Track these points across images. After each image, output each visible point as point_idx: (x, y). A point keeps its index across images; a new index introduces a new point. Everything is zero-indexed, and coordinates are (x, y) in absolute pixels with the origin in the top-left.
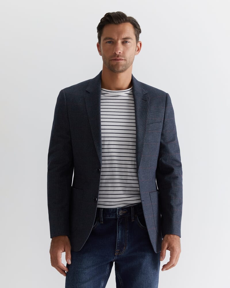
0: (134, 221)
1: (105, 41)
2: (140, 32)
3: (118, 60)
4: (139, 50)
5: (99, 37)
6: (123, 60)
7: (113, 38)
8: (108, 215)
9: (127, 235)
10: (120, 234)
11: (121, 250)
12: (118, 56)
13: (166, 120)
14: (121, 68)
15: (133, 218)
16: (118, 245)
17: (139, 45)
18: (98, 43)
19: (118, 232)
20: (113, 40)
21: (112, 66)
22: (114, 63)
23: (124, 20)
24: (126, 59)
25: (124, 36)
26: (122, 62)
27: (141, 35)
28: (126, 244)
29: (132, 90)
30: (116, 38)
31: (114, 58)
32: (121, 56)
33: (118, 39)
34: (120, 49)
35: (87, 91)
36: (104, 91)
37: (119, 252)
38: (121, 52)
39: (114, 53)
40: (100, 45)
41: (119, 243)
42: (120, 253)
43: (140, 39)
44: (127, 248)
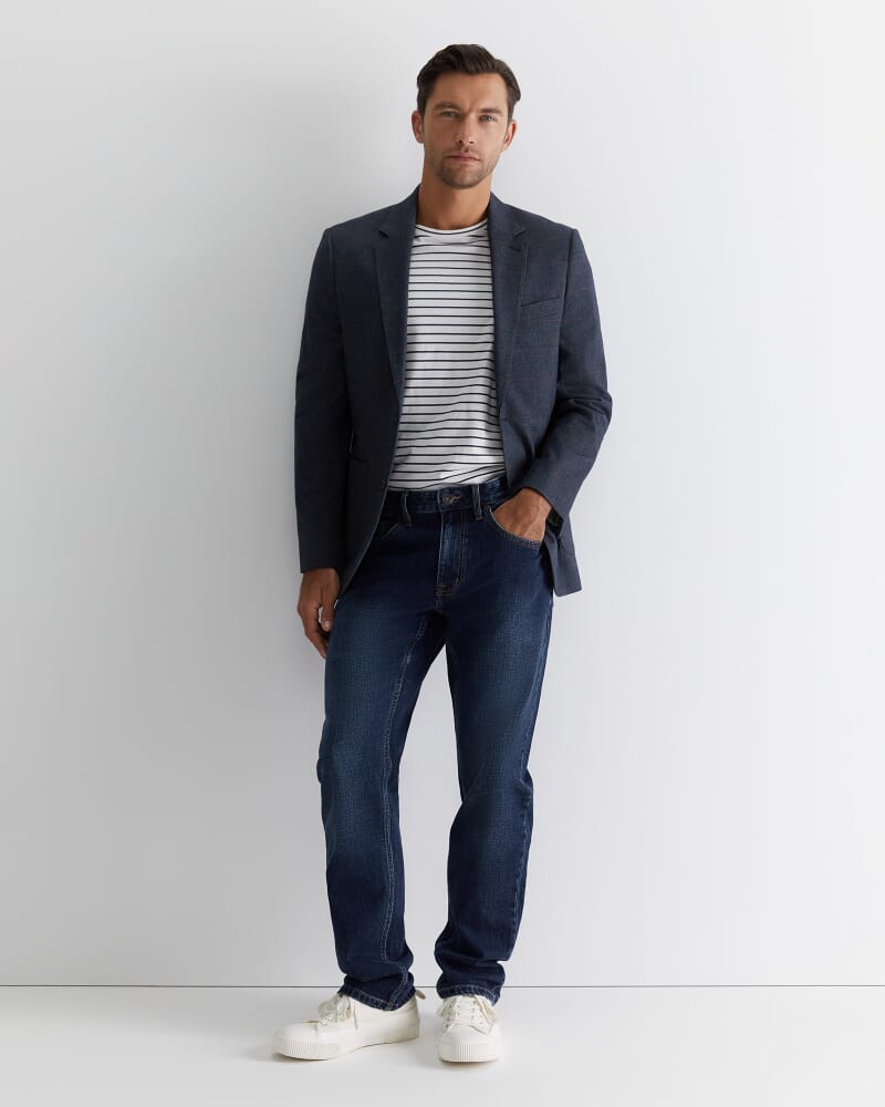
0: (481, 518)
1: (439, 111)
2: (519, 99)
3: (466, 159)
4: (508, 141)
5: (422, 100)
6: (475, 160)
7: (459, 104)
9: (465, 550)
11: (450, 586)
12: (467, 151)
13: (570, 292)
14: (468, 179)
15: (477, 513)
16: (442, 574)
17: (511, 128)
18: (415, 112)
20: (459, 109)
21: (449, 170)
22: (455, 165)
23: (490, 65)
24: (482, 158)
25: (486, 104)
26: (474, 166)
27: (518, 106)
29: (485, 227)
30: (467, 107)
31: (455, 154)
32: (472, 150)
33: (471, 110)
34: (473, 133)
35: (381, 233)
36: (421, 230)
37: (446, 589)
38: (475, 141)
39: (458, 140)
40: (423, 119)
41: (443, 568)
42: (448, 592)
43: (515, 116)
44: (465, 580)
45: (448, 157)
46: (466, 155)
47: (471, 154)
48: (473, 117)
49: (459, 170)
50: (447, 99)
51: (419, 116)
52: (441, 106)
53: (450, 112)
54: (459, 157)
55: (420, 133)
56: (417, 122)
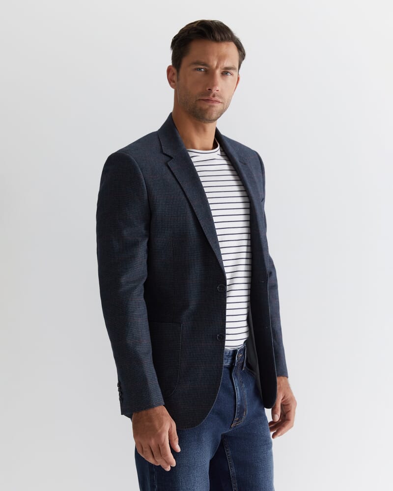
1: (193, 68)
3: (213, 102)
6: (219, 102)
7: (210, 63)
10: (239, 392)
11: (241, 418)
16: (238, 411)
22: (206, 105)
24: (224, 102)
28: (246, 407)
30: (215, 65)
31: (206, 98)
37: (238, 421)
38: (220, 90)
39: (207, 89)
41: (239, 407)
42: (239, 423)
44: (248, 412)
45: (199, 100)
46: (214, 99)
47: (217, 98)
48: (218, 72)
49: (208, 109)
50: (200, 59)
51: (174, 70)
52: (195, 64)
53: (202, 68)
54: (208, 100)
55: (174, 82)
56: (171, 74)
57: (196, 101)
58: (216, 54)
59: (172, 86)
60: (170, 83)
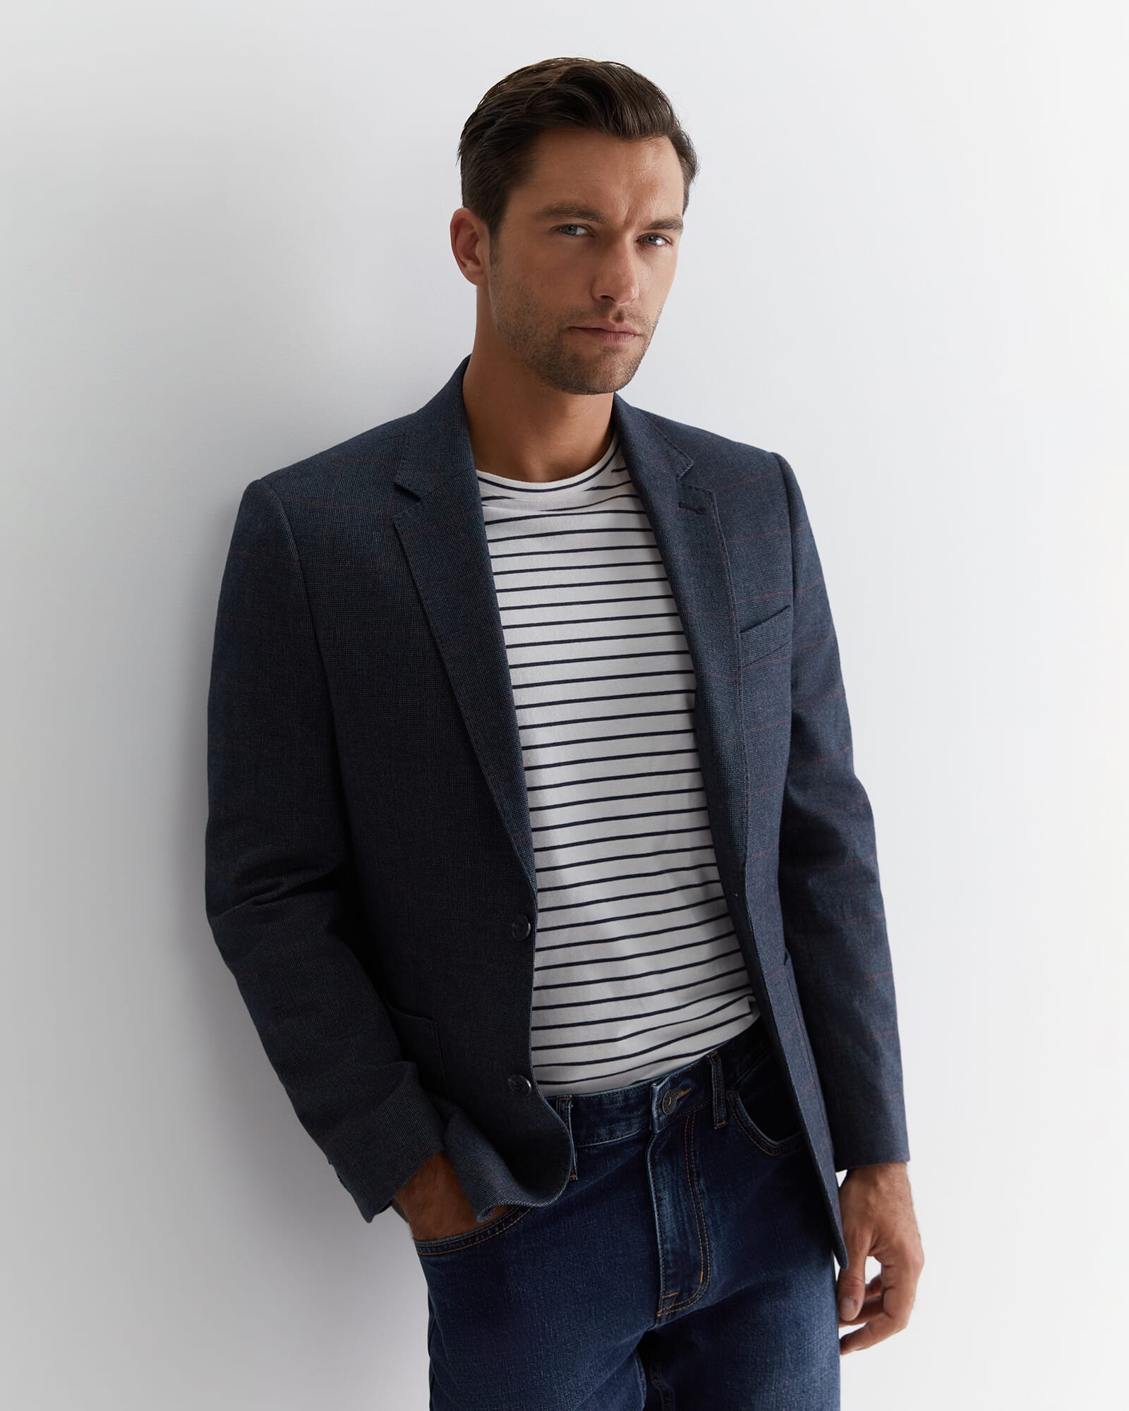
0: (724, 1123)
1: (547, 223)
3: (617, 335)
6: (635, 335)
7: (600, 209)
8: (603, 1131)
9: (704, 1205)
10: (667, 1209)
11: (687, 1291)
12: (620, 318)
13: (800, 592)
15: (719, 1114)
16: (670, 1272)
19: (659, 1199)
20: (598, 220)
22: (592, 348)
26: (629, 350)
28: (705, 1256)
29: (615, 463)
30: (617, 215)
31: (594, 323)
34: (635, 277)
37: (678, 1298)
39: (600, 295)
41: (670, 1258)
42: (683, 1305)
44: (715, 1271)
45: (571, 328)
46: (618, 327)
47: (628, 323)
48: (629, 238)
49: (598, 360)
50: (571, 196)
51: (479, 226)
52: (554, 212)
53: (576, 226)
54: (599, 330)
55: (477, 262)
56: (464, 235)
57: (561, 332)
58: (624, 181)
59: (470, 277)
60: (462, 265)
